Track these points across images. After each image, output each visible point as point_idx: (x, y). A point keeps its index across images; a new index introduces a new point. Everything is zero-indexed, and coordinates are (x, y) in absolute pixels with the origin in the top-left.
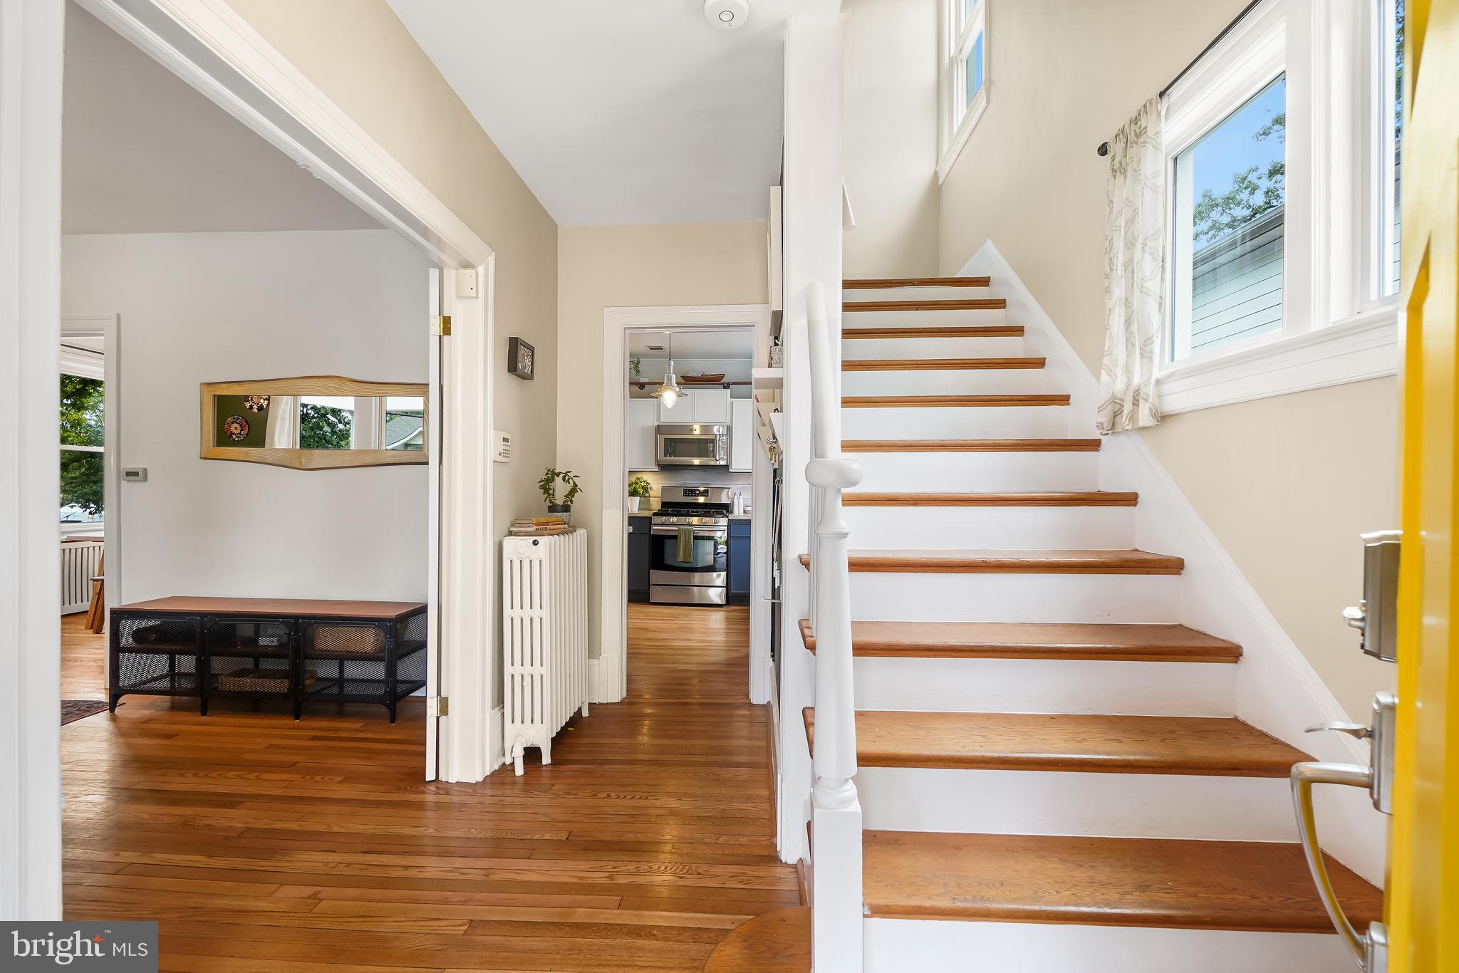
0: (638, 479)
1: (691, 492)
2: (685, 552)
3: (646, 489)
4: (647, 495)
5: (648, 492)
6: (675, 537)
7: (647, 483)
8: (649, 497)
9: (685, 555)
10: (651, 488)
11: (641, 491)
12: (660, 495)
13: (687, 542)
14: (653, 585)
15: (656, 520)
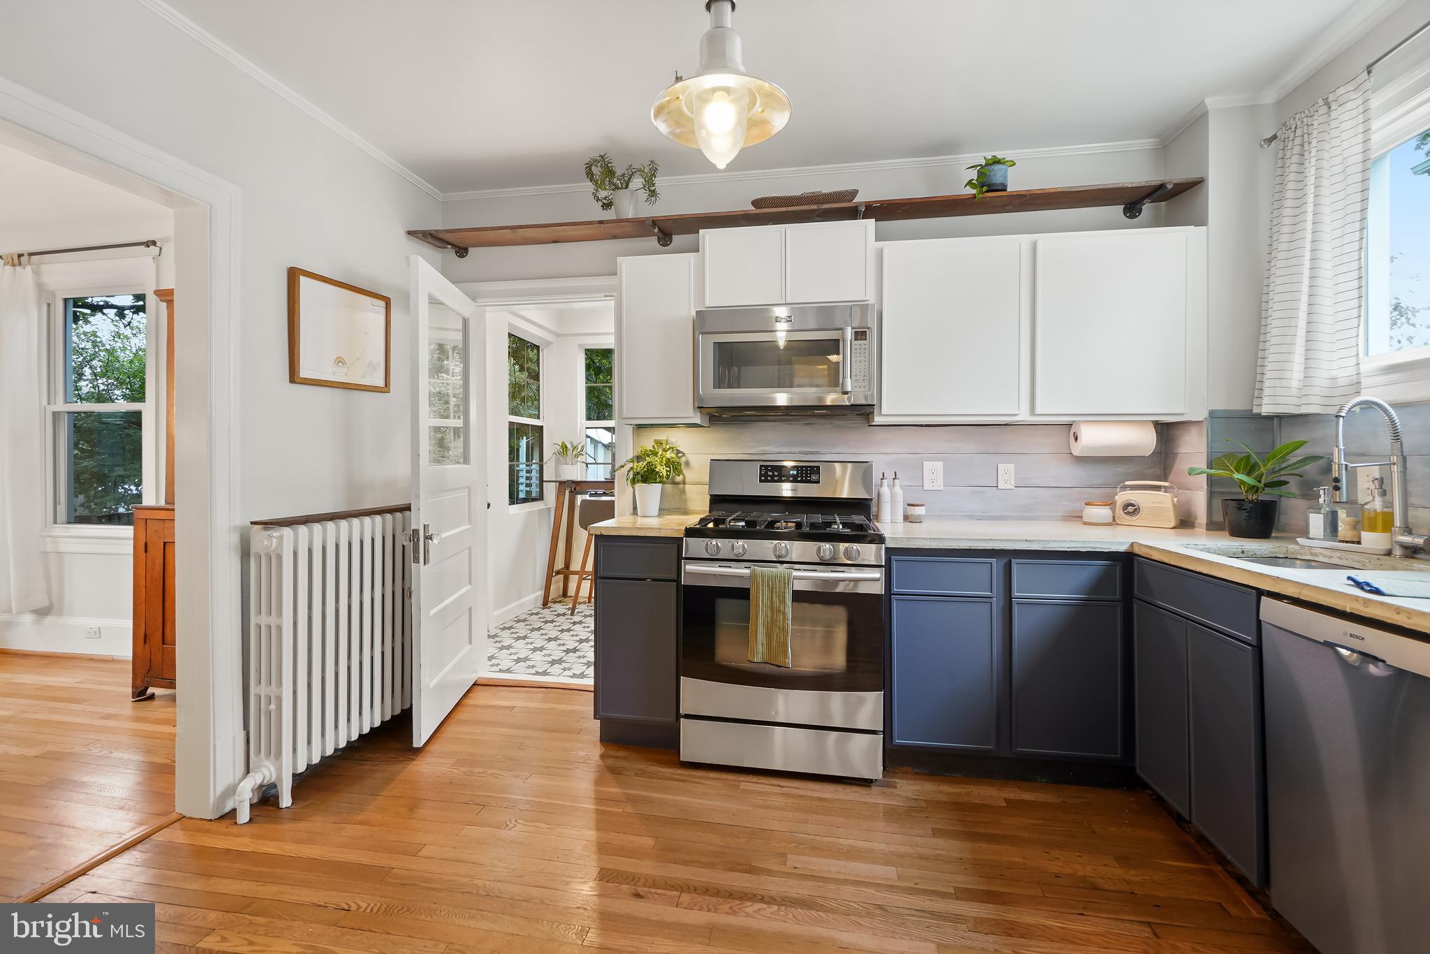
0: (659, 443)
1: (772, 473)
2: (769, 636)
3: (675, 466)
4: (679, 479)
5: (680, 472)
6: (742, 594)
7: (678, 452)
8: (684, 483)
9: (769, 646)
10: (687, 464)
11: (662, 470)
12: (707, 479)
13: (775, 611)
14: (687, 716)
15: (695, 546)
